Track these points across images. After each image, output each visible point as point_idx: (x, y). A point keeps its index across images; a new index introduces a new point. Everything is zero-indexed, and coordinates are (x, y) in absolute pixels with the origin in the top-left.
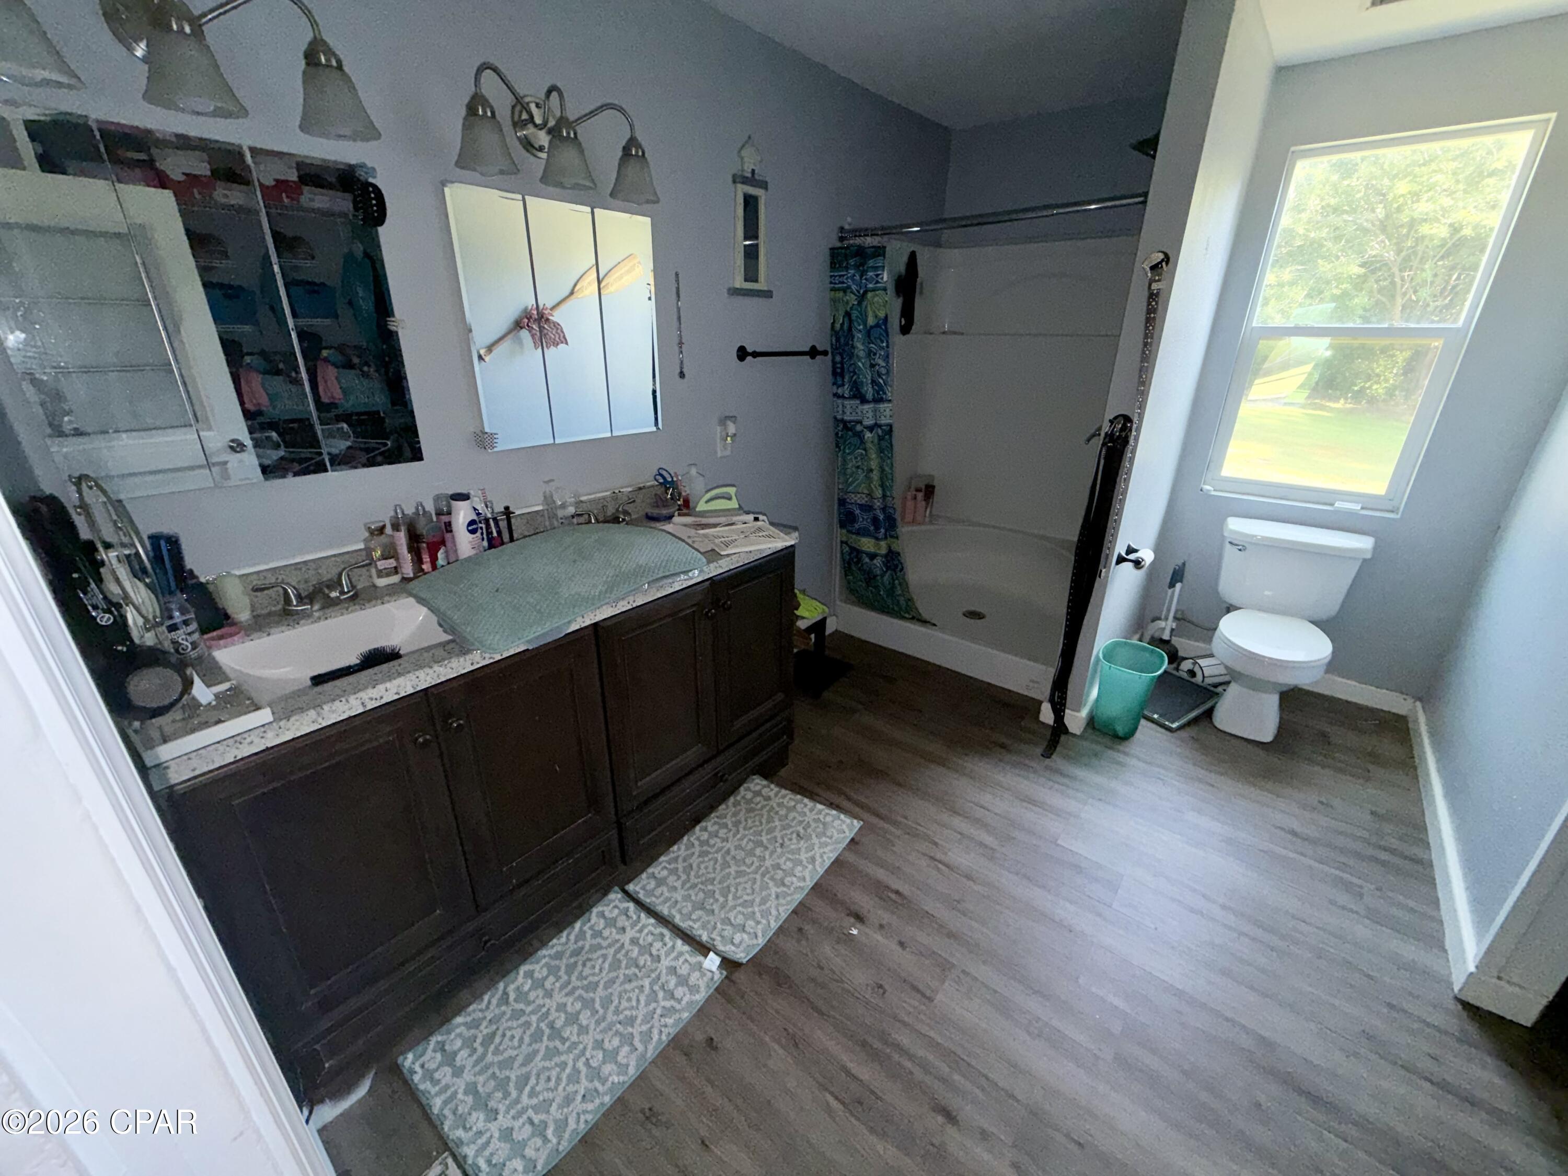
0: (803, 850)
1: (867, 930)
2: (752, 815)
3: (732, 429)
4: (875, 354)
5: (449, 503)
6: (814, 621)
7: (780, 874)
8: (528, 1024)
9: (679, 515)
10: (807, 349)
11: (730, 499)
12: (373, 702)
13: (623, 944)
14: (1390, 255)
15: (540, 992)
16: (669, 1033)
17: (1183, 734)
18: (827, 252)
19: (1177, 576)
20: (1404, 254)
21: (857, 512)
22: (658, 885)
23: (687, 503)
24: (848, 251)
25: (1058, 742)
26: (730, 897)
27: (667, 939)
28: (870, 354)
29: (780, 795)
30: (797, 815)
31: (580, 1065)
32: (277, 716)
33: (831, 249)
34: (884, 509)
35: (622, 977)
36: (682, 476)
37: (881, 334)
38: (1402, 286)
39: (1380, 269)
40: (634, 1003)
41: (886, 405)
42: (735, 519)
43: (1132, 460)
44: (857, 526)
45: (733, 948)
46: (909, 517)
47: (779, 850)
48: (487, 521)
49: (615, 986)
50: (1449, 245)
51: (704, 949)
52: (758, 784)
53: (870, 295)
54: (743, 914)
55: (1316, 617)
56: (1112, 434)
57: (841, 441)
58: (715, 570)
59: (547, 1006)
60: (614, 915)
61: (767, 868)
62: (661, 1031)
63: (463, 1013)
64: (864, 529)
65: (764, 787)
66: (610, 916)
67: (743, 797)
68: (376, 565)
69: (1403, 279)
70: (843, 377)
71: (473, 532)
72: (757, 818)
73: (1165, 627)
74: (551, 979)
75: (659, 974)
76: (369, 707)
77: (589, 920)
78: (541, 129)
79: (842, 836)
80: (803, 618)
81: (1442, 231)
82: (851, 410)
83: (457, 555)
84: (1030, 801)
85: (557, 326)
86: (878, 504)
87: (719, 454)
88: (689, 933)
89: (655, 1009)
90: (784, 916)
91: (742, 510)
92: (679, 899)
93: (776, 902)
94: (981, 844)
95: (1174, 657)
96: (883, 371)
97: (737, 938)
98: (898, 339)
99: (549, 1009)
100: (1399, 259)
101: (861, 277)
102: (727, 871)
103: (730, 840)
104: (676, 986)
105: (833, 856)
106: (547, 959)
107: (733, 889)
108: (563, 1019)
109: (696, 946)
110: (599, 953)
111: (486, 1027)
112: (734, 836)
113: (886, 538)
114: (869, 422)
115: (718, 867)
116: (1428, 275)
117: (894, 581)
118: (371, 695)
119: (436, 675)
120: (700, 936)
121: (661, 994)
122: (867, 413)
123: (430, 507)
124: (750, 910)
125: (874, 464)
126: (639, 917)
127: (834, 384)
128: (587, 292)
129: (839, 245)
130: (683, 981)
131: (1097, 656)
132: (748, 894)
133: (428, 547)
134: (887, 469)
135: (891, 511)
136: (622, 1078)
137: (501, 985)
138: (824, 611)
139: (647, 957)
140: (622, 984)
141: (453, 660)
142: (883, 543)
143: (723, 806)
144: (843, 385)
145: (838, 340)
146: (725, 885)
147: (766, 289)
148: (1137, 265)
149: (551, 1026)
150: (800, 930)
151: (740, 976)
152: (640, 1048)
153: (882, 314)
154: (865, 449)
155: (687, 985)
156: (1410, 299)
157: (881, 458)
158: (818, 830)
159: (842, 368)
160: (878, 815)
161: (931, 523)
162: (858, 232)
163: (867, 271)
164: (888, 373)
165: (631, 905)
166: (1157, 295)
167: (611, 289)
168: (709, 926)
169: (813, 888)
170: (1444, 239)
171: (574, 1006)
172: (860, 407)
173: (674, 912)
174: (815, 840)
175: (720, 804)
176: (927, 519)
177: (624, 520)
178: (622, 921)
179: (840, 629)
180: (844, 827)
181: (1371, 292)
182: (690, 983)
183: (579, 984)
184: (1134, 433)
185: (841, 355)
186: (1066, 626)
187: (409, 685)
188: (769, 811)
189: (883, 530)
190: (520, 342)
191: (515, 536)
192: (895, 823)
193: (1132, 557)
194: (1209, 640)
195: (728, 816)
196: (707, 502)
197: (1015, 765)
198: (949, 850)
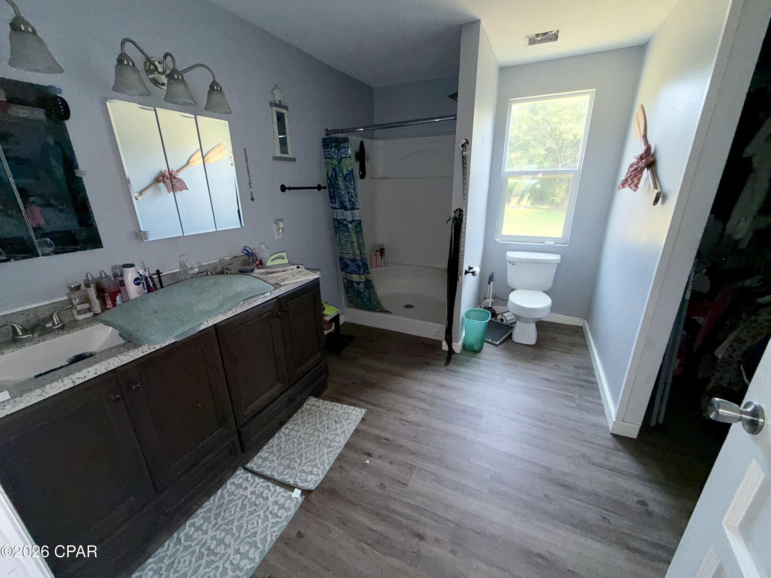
0: (339, 428)
1: (374, 460)
2: (311, 416)
3: (281, 225)
4: (349, 187)
5: (122, 270)
6: (333, 316)
7: (328, 442)
8: (193, 552)
9: (257, 269)
10: (316, 186)
11: (284, 259)
12: (80, 380)
13: (247, 496)
14: (554, 146)
15: (200, 532)
16: (277, 535)
17: (502, 346)
18: (321, 140)
19: (491, 279)
20: (559, 146)
21: (349, 263)
22: (264, 461)
23: (261, 263)
24: (331, 140)
25: (451, 358)
26: (303, 459)
27: (271, 487)
28: (347, 187)
29: (324, 404)
30: (334, 412)
31: (227, 565)
32: (12, 395)
33: (323, 139)
34: (361, 260)
35: (247, 513)
36: (257, 249)
37: (351, 178)
38: (561, 158)
39: (552, 152)
40: (255, 525)
41: (357, 211)
42: (287, 268)
43: (465, 228)
44: (349, 269)
45: (307, 484)
46: (374, 265)
47: (327, 431)
48: (146, 278)
49: (244, 519)
50: (574, 142)
51: (291, 488)
52: (313, 401)
53: (343, 160)
54: (311, 465)
55: (544, 290)
56: (456, 217)
57: (337, 230)
58: (278, 293)
59: (205, 539)
60: (240, 482)
61: (321, 441)
62: (272, 535)
63: (153, 556)
64: (353, 270)
65: (316, 401)
66: (238, 483)
67: (306, 408)
68: (76, 308)
69: (560, 156)
70: (335, 199)
71: (138, 284)
72: (314, 418)
73: (489, 302)
74: (206, 524)
75: (268, 506)
76: (77, 384)
77: (226, 488)
78: (162, 74)
79: (357, 418)
80: (328, 315)
81: (571, 137)
82: (340, 214)
83: (128, 297)
84: (443, 386)
85: (180, 180)
86: (358, 258)
87: (276, 238)
88: (283, 482)
89: (267, 525)
90: (332, 462)
91: (291, 263)
92: (276, 465)
93: (327, 456)
94: (422, 409)
95: (494, 315)
96: (354, 195)
97: (309, 478)
98: (359, 182)
99: (206, 540)
100: (558, 148)
101: (338, 151)
102: (301, 446)
103: (301, 430)
104: (278, 510)
105: (354, 428)
106: (203, 514)
107: (304, 455)
108: (215, 544)
109: (287, 488)
110: (233, 503)
111: (168, 560)
112: (303, 428)
113: (364, 274)
114: (350, 219)
115: (295, 445)
116: (568, 154)
117: (370, 294)
118: (78, 376)
119: (120, 360)
120: (289, 482)
121: (270, 516)
122: (348, 215)
123: (109, 273)
124: (314, 463)
125: (354, 239)
126: (254, 480)
127: (331, 202)
128: (197, 163)
129: (326, 137)
130: (282, 507)
131: (463, 317)
132: (313, 456)
133: (110, 296)
134: (361, 241)
135: (365, 261)
136: (252, 566)
137: (175, 535)
138: (337, 311)
139: (261, 499)
140: (248, 516)
141: (130, 351)
142: (363, 276)
143: (296, 415)
144: (335, 203)
145: (331, 182)
146: (300, 453)
147: (292, 157)
148: (456, 144)
149: (208, 549)
150: (341, 467)
151: (312, 497)
152: (261, 546)
153: (350, 169)
154: (349, 232)
155: (284, 508)
156: (564, 164)
157: (357, 236)
158: (345, 417)
159: (334, 195)
160: (375, 405)
161: (385, 266)
162: (335, 131)
163: (341, 149)
164: (356, 196)
165: (250, 475)
166: (466, 157)
167: (211, 161)
168: (294, 476)
169: (345, 446)
170: (571, 140)
171: (220, 535)
172: (345, 212)
173: (274, 473)
174: (344, 422)
175: (294, 414)
176: (383, 265)
177: (227, 273)
178: (245, 484)
179: (347, 321)
180: (358, 413)
181: (550, 161)
182: (286, 507)
183: (222, 522)
184: (464, 216)
185: (333, 188)
186: (448, 304)
187: (103, 367)
188: (319, 413)
189: (362, 270)
190: (160, 190)
191: (164, 285)
192: (382, 407)
193: (471, 271)
194: (506, 305)
195: (299, 419)
196: (271, 261)
197: (433, 371)
198: (409, 415)
